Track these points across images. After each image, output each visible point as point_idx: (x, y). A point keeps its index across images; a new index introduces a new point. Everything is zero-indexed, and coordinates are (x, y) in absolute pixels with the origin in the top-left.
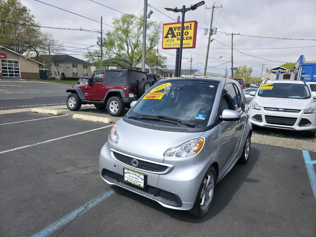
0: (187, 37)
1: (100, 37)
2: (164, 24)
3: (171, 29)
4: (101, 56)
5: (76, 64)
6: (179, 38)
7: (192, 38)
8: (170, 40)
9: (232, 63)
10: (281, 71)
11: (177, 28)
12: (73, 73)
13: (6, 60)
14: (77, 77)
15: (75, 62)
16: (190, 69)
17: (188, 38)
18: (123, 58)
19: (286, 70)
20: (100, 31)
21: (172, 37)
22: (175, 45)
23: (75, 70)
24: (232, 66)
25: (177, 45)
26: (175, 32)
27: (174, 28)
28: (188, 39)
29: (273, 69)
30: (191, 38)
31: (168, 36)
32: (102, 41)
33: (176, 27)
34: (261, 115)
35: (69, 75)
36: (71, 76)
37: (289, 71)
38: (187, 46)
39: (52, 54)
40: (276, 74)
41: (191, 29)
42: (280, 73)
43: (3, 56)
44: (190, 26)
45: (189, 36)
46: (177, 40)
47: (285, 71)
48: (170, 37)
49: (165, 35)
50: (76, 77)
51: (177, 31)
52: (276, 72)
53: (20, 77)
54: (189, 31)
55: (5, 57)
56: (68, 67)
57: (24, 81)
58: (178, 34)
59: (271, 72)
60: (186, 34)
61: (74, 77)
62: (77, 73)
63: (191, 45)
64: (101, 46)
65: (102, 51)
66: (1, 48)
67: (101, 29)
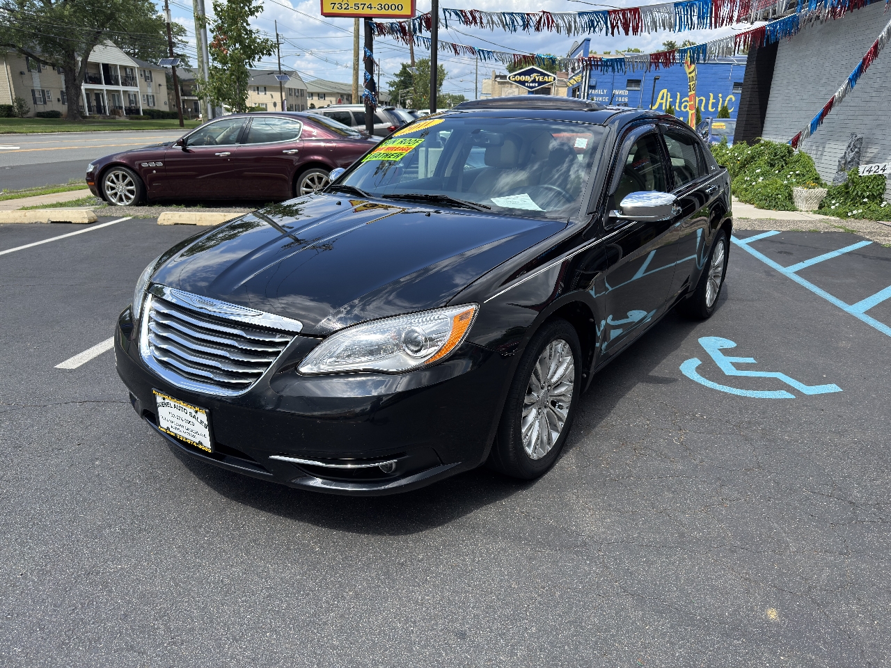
10: (537, 80)
16: (278, 70)
19: (548, 76)
25: (366, 6)
29: (519, 75)
37: (556, 79)
38: (397, 12)
40: (527, 87)
42: (537, 85)
47: (546, 78)
52: (527, 82)
59: (515, 81)
63: (407, 11)
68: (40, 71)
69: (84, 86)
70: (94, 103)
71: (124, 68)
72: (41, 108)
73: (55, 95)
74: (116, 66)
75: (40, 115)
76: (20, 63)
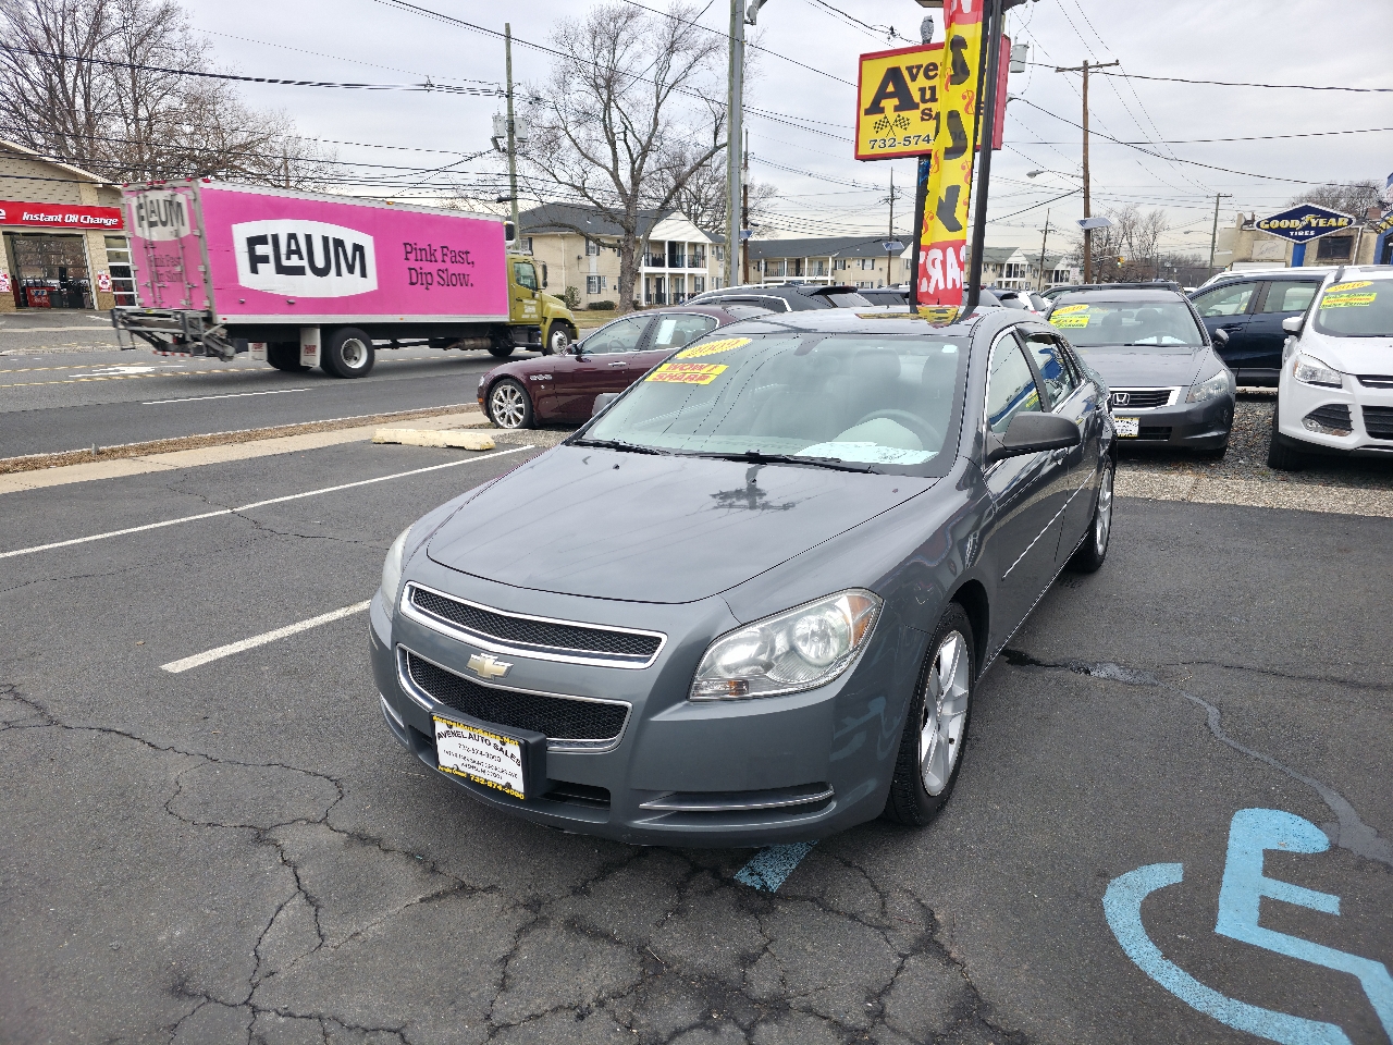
1: (504, 112)
2: (864, 57)
3: (894, 75)
4: (513, 199)
6: (930, 110)
8: (892, 122)
9: (1087, 197)
10: (1314, 224)
11: (922, 70)
13: (124, 238)
16: (888, 235)
18: (595, 202)
19: (1337, 217)
20: (506, 90)
21: (897, 109)
22: (913, 141)
24: (1087, 213)
25: (921, 138)
26: (914, 88)
27: (909, 69)
29: (1280, 217)
31: (881, 105)
32: (511, 130)
33: (919, 67)
34: (1345, 406)
37: (1354, 220)
40: (1294, 237)
42: (1312, 233)
43: (114, 221)
46: (923, 119)
47: (1333, 222)
48: (893, 109)
49: (867, 103)
51: (922, 81)
52: (1294, 230)
55: (120, 225)
58: (928, 96)
59: (1270, 229)
64: (510, 153)
65: (513, 176)
66: (101, 186)
67: (510, 81)
68: (598, 254)
69: (644, 269)
70: (653, 291)
71: (693, 245)
72: (596, 298)
73: (612, 281)
74: (683, 243)
75: (594, 307)
76: (580, 247)
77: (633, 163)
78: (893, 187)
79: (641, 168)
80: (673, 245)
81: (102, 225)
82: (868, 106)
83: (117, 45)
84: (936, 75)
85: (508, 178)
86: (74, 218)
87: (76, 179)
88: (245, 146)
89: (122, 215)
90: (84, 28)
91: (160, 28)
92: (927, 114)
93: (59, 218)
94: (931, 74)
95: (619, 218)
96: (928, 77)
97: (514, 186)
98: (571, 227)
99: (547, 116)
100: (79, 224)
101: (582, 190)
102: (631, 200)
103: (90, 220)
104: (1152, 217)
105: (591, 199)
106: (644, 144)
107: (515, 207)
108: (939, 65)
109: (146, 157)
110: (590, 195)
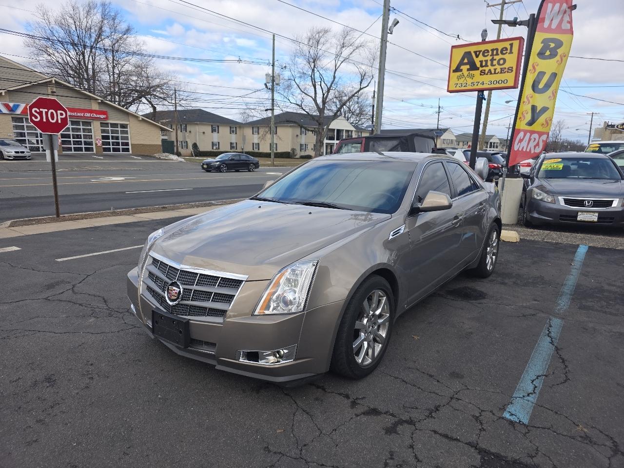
0: (501, 69)
1: (270, 72)
2: (453, 47)
3: (467, 54)
4: (272, 110)
5: (218, 127)
6: (485, 70)
7: (514, 69)
8: (466, 75)
12: (213, 143)
13: (108, 123)
14: (219, 150)
15: (215, 122)
16: (436, 128)
17: (505, 70)
18: (306, 112)
20: (271, 62)
21: (468, 70)
22: (476, 84)
23: (215, 137)
25: (480, 83)
26: (477, 61)
27: (475, 52)
28: (505, 72)
30: (512, 71)
31: (461, 68)
32: (273, 81)
33: (480, 52)
35: (205, 147)
36: (209, 148)
38: (503, 85)
39: (179, 108)
41: (512, 53)
43: (104, 116)
44: (509, 47)
45: (506, 66)
46: (481, 74)
48: (466, 70)
49: (454, 67)
50: (217, 150)
53: (131, 152)
54: (506, 56)
55: (106, 118)
56: (204, 133)
57: (139, 160)
58: (484, 64)
60: (501, 62)
61: (213, 150)
62: (219, 143)
63: (511, 83)
64: (272, 90)
65: (273, 100)
66: (100, 101)
67: (274, 59)
68: (306, 134)
69: (326, 141)
70: (329, 151)
72: (303, 153)
73: (311, 146)
75: (302, 157)
76: (298, 131)
77: (324, 95)
78: (439, 107)
79: (327, 97)
80: (339, 131)
81: (100, 118)
82: (455, 68)
83: (107, 42)
84: (488, 55)
85: (271, 101)
86: (88, 115)
87: (90, 98)
88: (158, 86)
89: (108, 114)
90: (94, 36)
91: (125, 36)
92: (482, 72)
93: (82, 115)
94: (486, 54)
95: (316, 118)
96: (484, 56)
97: (273, 104)
98: (295, 122)
99: (287, 74)
100: (90, 117)
101: (300, 106)
102: (321, 111)
103: (95, 115)
104: (559, 122)
105: (304, 110)
106: (329, 87)
107: (273, 113)
108: (490, 50)
109: (117, 90)
110: (304, 108)
